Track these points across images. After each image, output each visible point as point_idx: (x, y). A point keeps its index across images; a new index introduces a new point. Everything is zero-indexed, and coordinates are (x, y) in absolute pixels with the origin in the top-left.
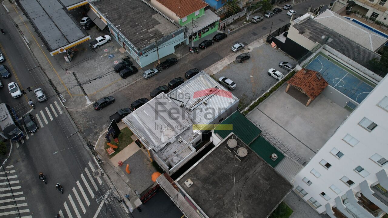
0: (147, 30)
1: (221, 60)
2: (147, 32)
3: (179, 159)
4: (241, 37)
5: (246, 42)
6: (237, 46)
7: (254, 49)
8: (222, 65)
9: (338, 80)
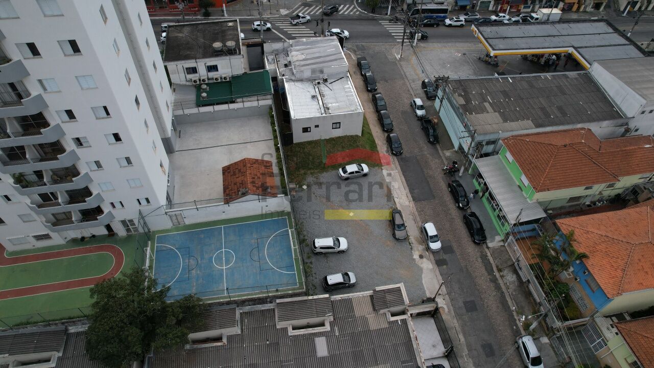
0: (489, 102)
1: (409, 195)
2: (485, 100)
3: (270, 60)
4: (467, 269)
5: (445, 266)
6: (431, 229)
7: (421, 270)
8: (398, 191)
9: (227, 262)
